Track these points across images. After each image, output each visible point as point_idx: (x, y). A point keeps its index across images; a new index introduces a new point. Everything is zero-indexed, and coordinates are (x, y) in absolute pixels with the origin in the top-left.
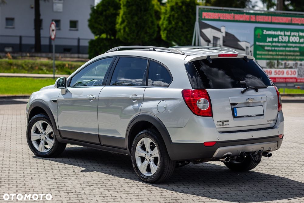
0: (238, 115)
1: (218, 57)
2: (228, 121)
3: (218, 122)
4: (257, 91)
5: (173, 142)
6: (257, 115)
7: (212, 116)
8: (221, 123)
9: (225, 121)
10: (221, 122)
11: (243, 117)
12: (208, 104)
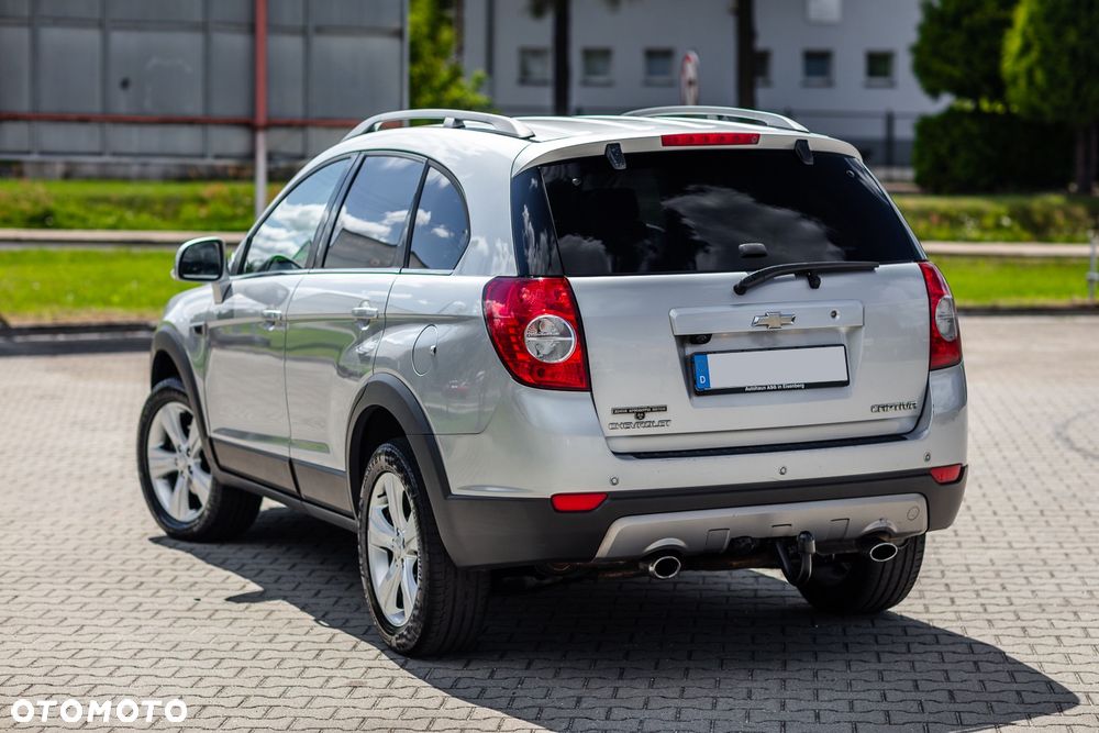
0: (714, 385)
1: (660, 148)
2: (663, 409)
3: (615, 411)
4: (814, 284)
5: (455, 491)
6: (809, 386)
7: (589, 388)
8: (631, 418)
9: (651, 409)
10: (628, 411)
11: (741, 390)
12: (573, 339)
